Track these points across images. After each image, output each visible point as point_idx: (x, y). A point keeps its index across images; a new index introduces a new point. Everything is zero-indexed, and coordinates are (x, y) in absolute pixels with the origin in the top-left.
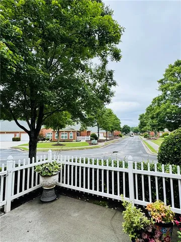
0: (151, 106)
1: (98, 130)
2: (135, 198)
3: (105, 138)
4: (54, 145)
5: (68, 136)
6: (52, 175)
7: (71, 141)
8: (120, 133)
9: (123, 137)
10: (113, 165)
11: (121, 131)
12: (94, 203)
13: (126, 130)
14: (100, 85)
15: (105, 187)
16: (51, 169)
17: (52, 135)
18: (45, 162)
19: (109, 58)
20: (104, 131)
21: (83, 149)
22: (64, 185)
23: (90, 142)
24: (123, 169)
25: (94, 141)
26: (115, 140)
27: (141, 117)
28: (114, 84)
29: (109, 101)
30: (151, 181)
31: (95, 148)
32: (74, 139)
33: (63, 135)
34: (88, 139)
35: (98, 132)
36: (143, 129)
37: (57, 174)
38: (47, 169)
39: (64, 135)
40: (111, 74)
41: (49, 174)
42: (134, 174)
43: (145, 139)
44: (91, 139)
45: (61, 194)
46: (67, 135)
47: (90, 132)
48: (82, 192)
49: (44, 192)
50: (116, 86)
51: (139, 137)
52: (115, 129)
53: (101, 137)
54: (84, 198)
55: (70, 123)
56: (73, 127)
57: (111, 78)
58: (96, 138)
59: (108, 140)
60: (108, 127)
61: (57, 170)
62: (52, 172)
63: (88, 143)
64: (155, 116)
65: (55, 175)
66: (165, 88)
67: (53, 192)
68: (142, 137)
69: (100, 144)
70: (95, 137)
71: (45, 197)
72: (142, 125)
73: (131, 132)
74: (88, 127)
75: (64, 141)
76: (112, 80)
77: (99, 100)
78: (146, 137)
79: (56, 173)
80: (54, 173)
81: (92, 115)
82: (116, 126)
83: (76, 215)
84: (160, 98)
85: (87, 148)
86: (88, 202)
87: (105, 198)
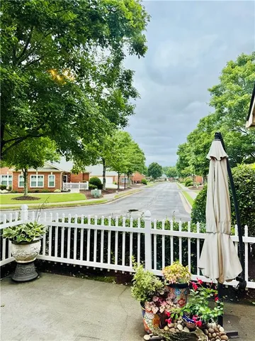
0: (196, 133)
1: (104, 172)
2: (153, 268)
3: (116, 187)
4: (16, 199)
5: (46, 181)
6: (33, 242)
7: (51, 191)
8: (143, 177)
9: (149, 184)
10: (124, 224)
11: (144, 173)
12: (95, 280)
13: (155, 172)
14: (109, 93)
15: (113, 256)
16: (30, 232)
17: (11, 179)
18: (17, 223)
19: (126, 48)
20: (115, 174)
21: (74, 206)
22: (49, 258)
23: (88, 193)
24: (139, 230)
25: (97, 191)
26: (134, 189)
27: (182, 149)
28: (134, 94)
29: (124, 123)
30: (174, 245)
31: (96, 203)
32: (58, 187)
33: (34, 180)
34: (85, 187)
35: (104, 176)
36: (183, 172)
37: (38, 241)
38: (24, 233)
39: (37, 180)
40: (128, 76)
41: (27, 240)
42: (153, 235)
43: (187, 188)
44: (90, 188)
45: (44, 272)
46: (43, 180)
47: (88, 174)
48: (78, 266)
49: (18, 268)
50: (137, 99)
51: (176, 184)
52: (135, 169)
53: (109, 184)
54: (81, 274)
55: (49, 157)
56: (55, 165)
57: (128, 84)
58: (100, 186)
59: (121, 190)
60: (123, 166)
61: (39, 234)
62: (33, 236)
63: (84, 195)
64: (202, 150)
65: (36, 241)
66: (221, 103)
67: (32, 267)
68: (183, 186)
69: (107, 197)
70: (97, 184)
71: (21, 275)
72: (183, 163)
73: (164, 176)
74: (86, 167)
75: (36, 192)
76: (129, 88)
77: (108, 122)
78: (188, 184)
79: (37, 239)
80: (35, 239)
81: (94, 145)
82: (137, 165)
83: (70, 293)
84: (212, 118)
85: (83, 205)
86: (87, 278)
87: (112, 271)
